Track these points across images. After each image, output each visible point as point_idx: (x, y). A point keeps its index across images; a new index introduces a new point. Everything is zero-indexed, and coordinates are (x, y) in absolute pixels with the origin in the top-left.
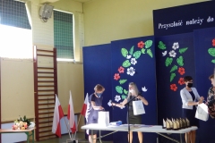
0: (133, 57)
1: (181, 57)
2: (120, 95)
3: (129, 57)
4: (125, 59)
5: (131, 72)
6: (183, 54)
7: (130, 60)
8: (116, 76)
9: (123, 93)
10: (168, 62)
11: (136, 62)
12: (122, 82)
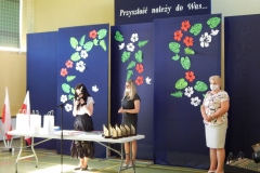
0: (83, 49)
1: (140, 52)
2: (67, 94)
3: (79, 49)
4: (74, 51)
5: (81, 68)
6: (142, 48)
7: (80, 52)
8: (63, 72)
9: (71, 93)
10: (125, 57)
11: (87, 55)
12: (70, 78)
